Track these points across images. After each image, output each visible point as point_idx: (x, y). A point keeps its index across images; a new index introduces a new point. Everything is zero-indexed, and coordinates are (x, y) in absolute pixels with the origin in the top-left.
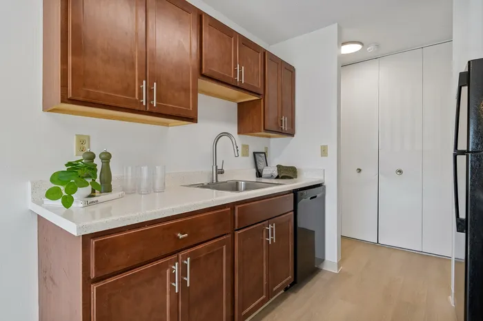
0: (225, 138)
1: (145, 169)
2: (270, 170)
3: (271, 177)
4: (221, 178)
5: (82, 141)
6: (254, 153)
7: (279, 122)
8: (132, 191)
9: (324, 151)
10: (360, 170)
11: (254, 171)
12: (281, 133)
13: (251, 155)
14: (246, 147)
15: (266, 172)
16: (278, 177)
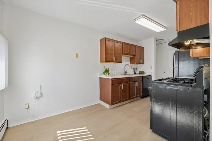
0: (127, 65)
1: (114, 71)
2: (138, 72)
3: (138, 74)
4: (126, 74)
5: (104, 67)
6: (134, 68)
7: (139, 61)
8: (112, 75)
9: (151, 68)
10: (165, 73)
11: (134, 72)
12: (140, 63)
13: (133, 69)
14: (132, 67)
15: (137, 73)
16: (139, 74)
